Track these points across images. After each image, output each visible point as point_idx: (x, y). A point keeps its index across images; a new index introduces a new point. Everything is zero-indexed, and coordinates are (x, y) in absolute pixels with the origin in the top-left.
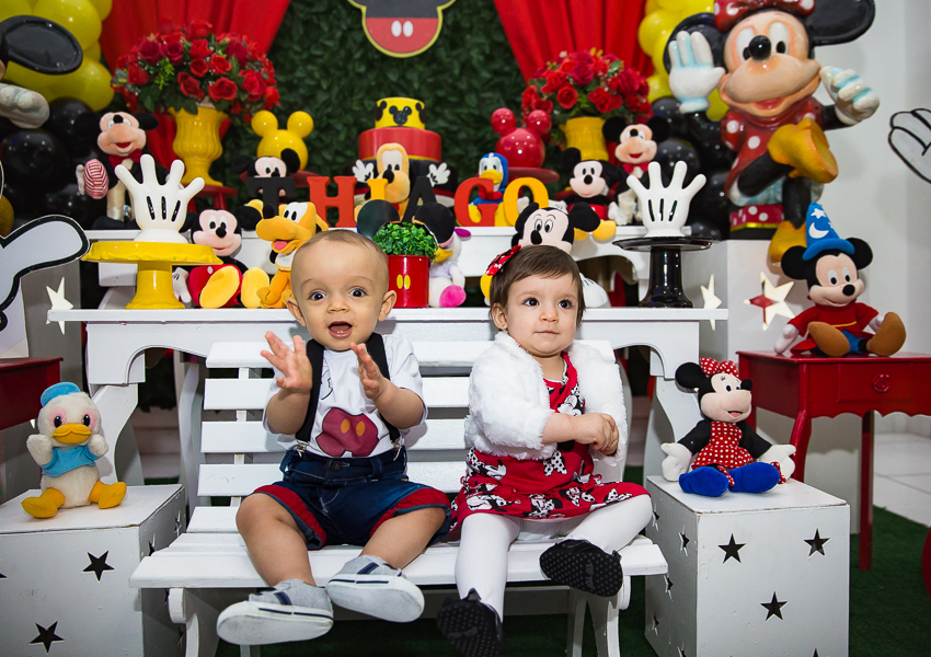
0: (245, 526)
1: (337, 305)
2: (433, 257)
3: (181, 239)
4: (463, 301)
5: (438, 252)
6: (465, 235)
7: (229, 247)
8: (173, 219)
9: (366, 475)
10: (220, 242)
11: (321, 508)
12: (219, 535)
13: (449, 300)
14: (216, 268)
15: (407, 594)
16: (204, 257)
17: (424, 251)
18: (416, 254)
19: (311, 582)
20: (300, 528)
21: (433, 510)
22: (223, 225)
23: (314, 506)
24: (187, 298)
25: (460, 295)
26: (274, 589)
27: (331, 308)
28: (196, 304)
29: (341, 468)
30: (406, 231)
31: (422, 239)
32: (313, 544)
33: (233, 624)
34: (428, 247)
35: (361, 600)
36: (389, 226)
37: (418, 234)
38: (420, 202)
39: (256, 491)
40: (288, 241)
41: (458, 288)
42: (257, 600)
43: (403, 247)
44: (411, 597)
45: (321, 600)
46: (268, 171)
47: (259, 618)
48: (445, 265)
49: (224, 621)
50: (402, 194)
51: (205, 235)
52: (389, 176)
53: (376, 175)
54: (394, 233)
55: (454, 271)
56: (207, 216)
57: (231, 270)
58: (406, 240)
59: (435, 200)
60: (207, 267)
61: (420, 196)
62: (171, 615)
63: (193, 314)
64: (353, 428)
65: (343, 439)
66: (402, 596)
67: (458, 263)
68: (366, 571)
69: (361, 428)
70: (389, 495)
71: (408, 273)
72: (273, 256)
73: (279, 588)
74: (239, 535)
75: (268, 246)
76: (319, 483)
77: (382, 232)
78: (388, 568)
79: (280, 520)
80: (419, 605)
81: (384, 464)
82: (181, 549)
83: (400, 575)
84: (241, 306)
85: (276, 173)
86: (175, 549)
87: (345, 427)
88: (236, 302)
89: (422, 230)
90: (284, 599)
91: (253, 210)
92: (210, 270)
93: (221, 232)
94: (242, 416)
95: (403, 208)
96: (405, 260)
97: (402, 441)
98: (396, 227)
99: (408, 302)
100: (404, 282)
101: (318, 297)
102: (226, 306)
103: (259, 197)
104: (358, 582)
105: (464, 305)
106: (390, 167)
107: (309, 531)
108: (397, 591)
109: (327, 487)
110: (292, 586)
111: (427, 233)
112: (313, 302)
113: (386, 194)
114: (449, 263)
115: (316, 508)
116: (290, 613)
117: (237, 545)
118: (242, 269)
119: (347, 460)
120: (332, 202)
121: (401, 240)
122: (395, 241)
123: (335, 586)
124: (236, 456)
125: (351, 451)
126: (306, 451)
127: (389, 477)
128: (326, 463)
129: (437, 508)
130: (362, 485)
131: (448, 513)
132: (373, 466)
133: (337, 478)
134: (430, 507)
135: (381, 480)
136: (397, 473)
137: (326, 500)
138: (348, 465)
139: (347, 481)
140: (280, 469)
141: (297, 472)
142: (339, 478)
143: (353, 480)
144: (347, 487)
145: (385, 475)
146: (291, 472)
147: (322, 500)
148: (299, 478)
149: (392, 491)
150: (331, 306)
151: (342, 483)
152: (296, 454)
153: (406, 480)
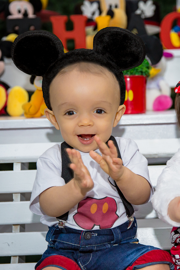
1: (86, 122)
2: (148, 75)
4: (170, 106)
5: (152, 71)
6: (170, 56)
9: (109, 241)
13: (160, 105)
17: (142, 72)
18: (137, 75)
21: (161, 265)
27: (80, 124)
29: (91, 237)
34: (145, 69)
41: (166, 97)
46: (19, 12)
52: (111, 13)
53: (101, 13)
61: (135, 27)
69: (105, 207)
70: (128, 256)
71: (131, 88)
81: (122, 233)
85: (26, 14)
88: (3, 112)
94: (17, 197)
96: (128, 79)
99: (132, 110)
100: (130, 96)
101: (71, 113)
106: (111, 6)
109: (82, 252)
112: (67, 116)
118: (6, 87)
119: (96, 231)
124: (13, 227)
125: (99, 225)
126: (65, 227)
127: (125, 242)
128: (80, 234)
129: (164, 265)
130: (107, 248)
131: (171, 267)
132: (114, 235)
133: (89, 244)
134: (158, 264)
135: (120, 244)
136: (131, 238)
137: (84, 263)
138: (97, 234)
139: (96, 246)
140: (46, 240)
141: (59, 242)
142: (91, 245)
143: (101, 245)
144: (97, 251)
145: (123, 241)
146: (54, 242)
147: (81, 263)
148: (61, 246)
149: (129, 252)
150: (80, 121)
151: (93, 248)
152: (58, 229)
153: (137, 243)
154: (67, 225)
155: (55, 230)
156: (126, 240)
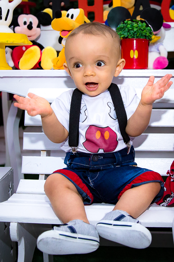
0: (50, 191)
1: (89, 73)
2: (150, 40)
3: (10, 31)
4: (166, 66)
5: (153, 37)
6: (168, 27)
7: (34, 35)
8: (6, 20)
9: (112, 163)
10: (30, 32)
11: (89, 183)
12: (33, 195)
13: (159, 65)
14: (27, 47)
15: (143, 233)
16: (23, 40)
17: (146, 36)
18: (141, 38)
19: (87, 222)
20: (80, 193)
22: (31, 23)
23: (86, 181)
24: (12, 64)
25: (165, 62)
26: (67, 224)
27: (85, 74)
28: (16, 67)
29: (98, 159)
30: (135, 25)
31: (144, 29)
32: (87, 202)
33: (46, 242)
34: (148, 34)
35: (116, 235)
36: (125, 22)
37: (142, 26)
38: (141, 8)
39: (54, 172)
40: (69, 31)
41: (164, 58)
42: (58, 230)
43: (134, 34)
44: (145, 235)
45: (93, 232)
47: (60, 239)
48: (156, 45)
49: (41, 240)
50: (130, 3)
51: (22, 28)
54: (129, 26)
55: (161, 48)
56: (23, 18)
57: (36, 48)
58: (135, 30)
59: (150, 6)
60: (22, 46)
61: (141, 4)
62: (11, 237)
63: (16, 72)
64: (102, 136)
65: (98, 142)
66: (140, 234)
67: (163, 44)
68: (118, 219)
69: (107, 135)
70: (127, 175)
71: (136, 49)
72: (60, 40)
73: (70, 224)
74: (46, 195)
75: (58, 34)
76: (87, 169)
77: (121, 25)
78: (131, 218)
79: (69, 188)
80: (149, 240)
81: (122, 156)
82: (15, 202)
83: (138, 222)
84: (41, 68)
86: (11, 202)
87: (98, 135)
88: (38, 66)
89: (144, 24)
90: (73, 230)
91: (47, 15)
92: (24, 48)
93: (30, 27)
95: (131, 11)
96: (135, 41)
97: (131, 143)
98: (130, 22)
99: (137, 66)
100: (134, 54)
101: (78, 66)
102: (34, 68)
103: (50, 7)
104: (114, 225)
105: (167, 68)
107: (85, 194)
108: (137, 231)
110: (77, 224)
111: (147, 26)
113: (121, 3)
114: (159, 43)
115: (87, 183)
116: (76, 238)
117: (44, 201)
118: (41, 48)
119: (101, 154)
120: (91, 9)
121: (133, 29)
122: (129, 31)
123: (101, 226)
124: (41, 152)
125: (103, 149)
126: (77, 152)
127: (126, 164)
128: (89, 157)
129: (156, 183)
130: (111, 168)
131: (162, 185)
132: (116, 157)
133: (97, 165)
134: (152, 182)
135: (121, 166)
136: (131, 161)
137: (92, 178)
138: (102, 157)
139: (102, 167)
140: (64, 163)
141: (74, 164)
142: (98, 165)
143: (106, 166)
144: (103, 170)
145: (123, 163)
146: (70, 164)
147: (90, 178)
148: (76, 166)
149: (128, 172)
150: (85, 72)
151: (100, 168)
152: (73, 154)
153: (136, 166)
154: (79, 150)
155: (71, 155)
156: (126, 163)
